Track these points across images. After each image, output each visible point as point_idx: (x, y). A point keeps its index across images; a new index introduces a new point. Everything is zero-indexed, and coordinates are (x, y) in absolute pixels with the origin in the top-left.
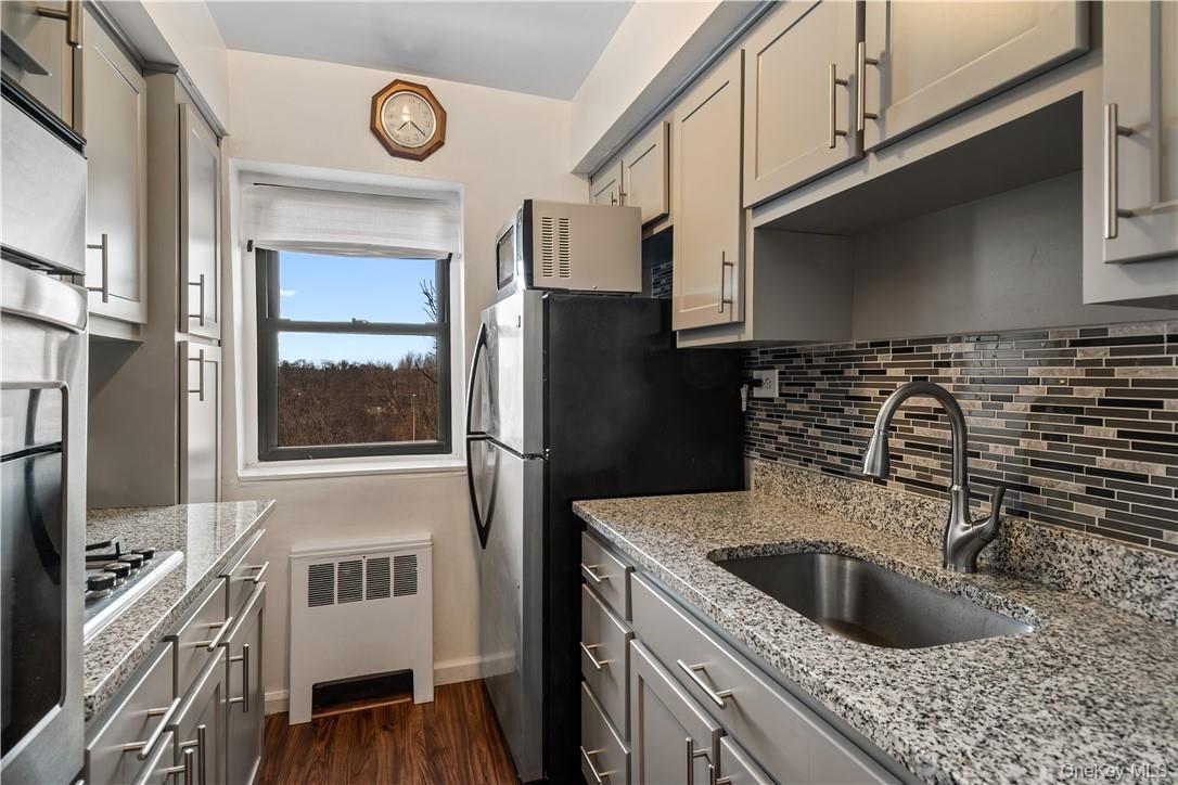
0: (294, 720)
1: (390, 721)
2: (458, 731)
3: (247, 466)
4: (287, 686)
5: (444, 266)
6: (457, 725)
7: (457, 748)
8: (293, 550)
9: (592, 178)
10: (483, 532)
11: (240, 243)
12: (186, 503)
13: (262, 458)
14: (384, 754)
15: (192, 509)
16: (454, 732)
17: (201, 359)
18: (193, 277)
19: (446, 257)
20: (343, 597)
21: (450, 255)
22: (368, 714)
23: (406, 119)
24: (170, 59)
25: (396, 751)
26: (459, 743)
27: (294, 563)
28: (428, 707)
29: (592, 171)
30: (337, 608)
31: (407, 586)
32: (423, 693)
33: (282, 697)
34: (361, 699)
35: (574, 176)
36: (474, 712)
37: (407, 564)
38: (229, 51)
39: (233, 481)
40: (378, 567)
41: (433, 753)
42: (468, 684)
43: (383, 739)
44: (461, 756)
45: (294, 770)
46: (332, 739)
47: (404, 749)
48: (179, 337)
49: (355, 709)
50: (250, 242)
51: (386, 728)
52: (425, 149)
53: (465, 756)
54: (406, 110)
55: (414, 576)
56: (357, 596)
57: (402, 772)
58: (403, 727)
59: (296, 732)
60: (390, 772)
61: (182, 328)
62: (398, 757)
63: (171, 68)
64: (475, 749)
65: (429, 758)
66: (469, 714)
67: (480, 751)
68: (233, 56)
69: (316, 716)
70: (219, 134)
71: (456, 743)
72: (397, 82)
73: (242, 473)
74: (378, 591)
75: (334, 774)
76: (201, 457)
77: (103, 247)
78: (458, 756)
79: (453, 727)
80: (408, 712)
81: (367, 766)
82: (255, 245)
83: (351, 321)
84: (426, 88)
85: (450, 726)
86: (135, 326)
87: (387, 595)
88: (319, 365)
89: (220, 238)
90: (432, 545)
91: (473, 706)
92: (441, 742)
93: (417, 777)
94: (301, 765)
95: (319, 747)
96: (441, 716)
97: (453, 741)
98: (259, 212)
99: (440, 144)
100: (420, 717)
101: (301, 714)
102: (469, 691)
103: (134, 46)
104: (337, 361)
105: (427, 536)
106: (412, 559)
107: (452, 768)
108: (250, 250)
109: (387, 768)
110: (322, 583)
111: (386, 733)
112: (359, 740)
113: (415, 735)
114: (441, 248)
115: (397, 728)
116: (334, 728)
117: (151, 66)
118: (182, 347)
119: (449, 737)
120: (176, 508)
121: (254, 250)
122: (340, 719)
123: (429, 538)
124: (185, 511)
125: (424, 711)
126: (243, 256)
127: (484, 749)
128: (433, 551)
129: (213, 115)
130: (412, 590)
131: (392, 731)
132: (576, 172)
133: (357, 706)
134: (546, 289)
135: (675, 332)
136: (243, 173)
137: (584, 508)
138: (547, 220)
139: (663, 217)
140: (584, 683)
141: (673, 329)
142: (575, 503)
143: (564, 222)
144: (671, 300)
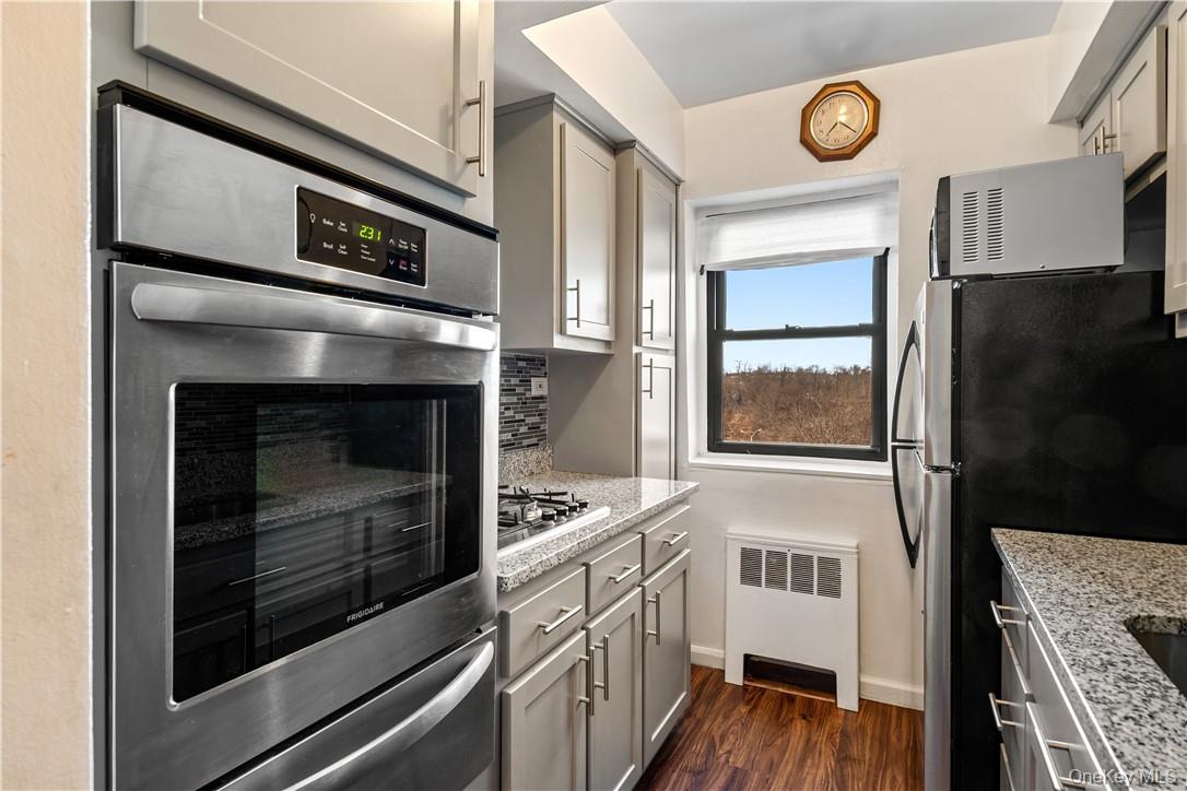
0: (729, 679)
1: (809, 713)
2: (876, 751)
3: (699, 455)
4: (724, 648)
5: (881, 263)
6: (876, 744)
7: (870, 765)
8: (730, 531)
9: (1082, 123)
10: (912, 550)
11: (694, 269)
12: (641, 476)
13: (711, 449)
14: (797, 738)
15: (645, 481)
16: (871, 751)
17: (651, 366)
18: (646, 302)
19: (882, 252)
20: (770, 583)
21: (888, 249)
22: (791, 698)
23: (843, 119)
24: (629, 138)
25: (808, 740)
26: (874, 762)
27: (729, 542)
28: (850, 715)
29: (1081, 110)
30: (763, 593)
31: (831, 588)
32: (847, 699)
33: (722, 656)
34: (789, 683)
35: (1058, 127)
36: (899, 739)
37: (830, 568)
38: (686, 111)
39: (685, 465)
40: (802, 563)
41: (843, 758)
42: (899, 709)
43: (799, 727)
44: (873, 773)
45: (720, 719)
46: (755, 707)
47: (816, 743)
48: (636, 350)
49: (781, 690)
50: (703, 266)
51: (804, 717)
52: (854, 146)
53: (876, 776)
54: (843, 109)
55: (838, 580)
56: (782, 585)
57: (809, 761)
58: (821, 724)
59: (729, 689)
60: (797, 757)
61: (638, 343)
62: (809, 747)
63: (630, 144)
64: (889, 774)
65: (838, 761)
66: (894, 739)
67: (894, 779)
68: (690, 114)
69: (747, 683)
70: (676, 181)
71: (870, 759)
72: (827, 86)
73: (692, 459)
74: (802, 586)
75: (750, 737)
76: (655, 444)
77: (577, 289)
78: (868, 772)
79: (872, 743)
80: (830, 712)
81: (779, 742)
82: (706, 269)
83: (784, 327)
84: (857, 83)
85: (869, 742)
86: (608, 343)
87: (811, 592)
89: (677, 267)
90: (858, 553)
91: (901, 735)
92: (855, 752)
93: (821, 772)
94: (726, 717)
95: (744, 709)
96: (862, 728)
97: (867, 757)
98: (707, 241)
99: (874, 132)
100: (840, 721)
101: (735, 676)
102: (899, 717)
103: (607, 137)
105: (853, 543)
106: (836, 563)
107: (859, 780)
108: (702, 274)
109: (796, 751)
110: (754, 567)
111: (803, 721)
112: (778, 716)
113: (831, 735)
114: (877, 244)
115: (815, 722)
116: (759, 699)
117: (618, 146)
118: (638, 356)
119: (863, 750)
120: (633, 479)
121: (705, 274)
122: (766, 694)
123: (855, 545)
124: (640, 484)
125: (845, 717)
126: (697, 279)
127: (900, 779)
128: (859, 560)
129: (670, 171)
130: (836, 593)
131: (809, 722)
132: (1055, 121)
133: (783, 688)
134: (955, 279)
135: (1172, 316)
136: (698, 210)
137: (1001, 537)
138: (970, 197)
139: (1160, 158)
140: (1002, 745)
141: (1166, 312)
142: (994, 530)
143: (995, 195)
144: (1163, 273)
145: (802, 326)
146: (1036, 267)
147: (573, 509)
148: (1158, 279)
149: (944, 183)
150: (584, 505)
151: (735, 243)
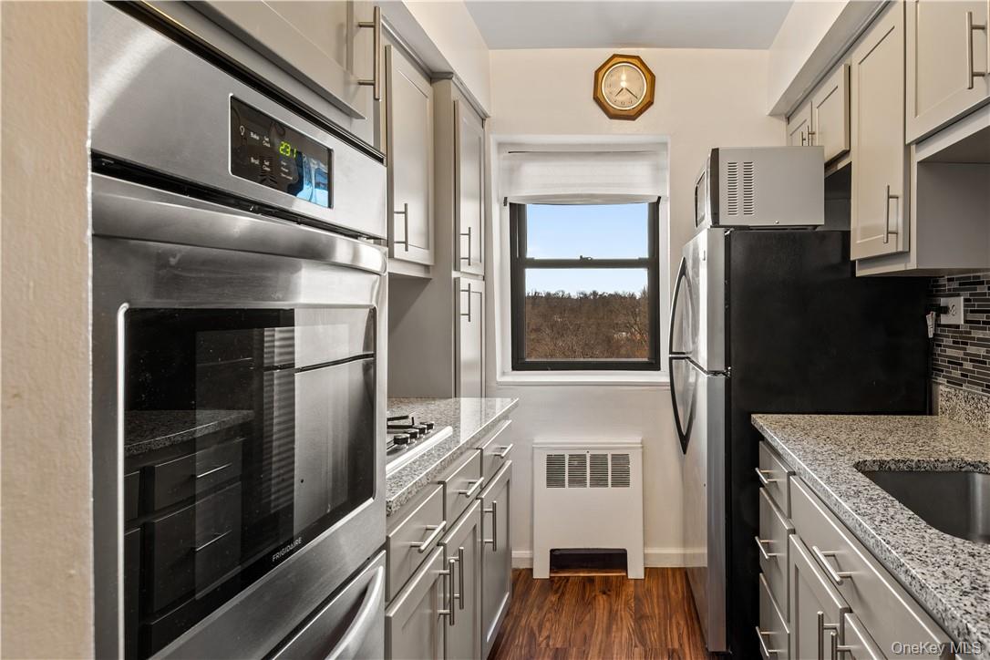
0: (536, 576)
1: (608, 588)
2: (662, 605)
3: (504, 374)
4: (532, 548)
5: (654, 208)
6: (661, 600)
7: (660, 618)
8: (536, 441)
9: (788, 119)
10: (684, 440)
11: (498, 200)
12: (460, 397)
13: (515, 368)
14: (601, 611)
15: (463, 400)
16: (658, 606)
17: (469, 291)
18: (464, 230)
19: (655, 200)
20: (572, 482)
21: (659, 198)
22: (591, 580)
23: (624, 84)
24: (447, 69)
25: (610, 612)
26: (662, 614)
27: (536, 451)
28: (639, 582)
29: (788, 112)
30: (568, 491)
31: (622, 480)
32: (635, 571)
33: (528, 556)
34: (586, 567)
35: (773, 119)
36: (677, 593)
37: (621, 461)
38: (491, 51)
39: (494, 384)
40: (599, 461)
41: (639, 618)
42: (673, 570)
43: (601, 600)
44: (662, 623)
45: (535, 611)
46: (563, 594)
47: (617, 611)
48: (454, 274)
49: (582, 575)
50: (506, 198)
51: (604, 593)
52: (636, 110)
53: (666, 625)
54: (624, 77)
55: (628, 471)
56: (582, 482)
57: (614, 627)
58: (618, 595)
59: (538, 584)
60: (604, 626)
61: (457, 268)
62: (612, 616)
63: (448, 75)
64: (674, 621)
65: (636, 621)
66: (673, 593)
67: (678, 623)
68: (494, 55)
69: (553, 575)
70: (483, 117)
71: (659, 614)
72: (614, 56)
73: (499, 378)
74: (599, 481)
75: (563, 619)
76: (470, 365)
77: (405, 213)
78: (659, 624)
79: (658, 602)
80: (623, 584)
81: (588, 618)
82: (509, 201)
83: (579, 258)
84: (638, 58)
85: (655, 600)
86: (426, 267)
87: (606, 485)
88: (574, 295)
89: (484, 197)
90: (642, 447)
91: (677, 588)
92: (647, 611)
93: (625, 633)
94: (540, 608)
95: (554, 598)
96: (649, 590)
97: (657, 612)
98: (511, 174)
99: (650, 103)
100: (632, 589)
101: (542, 571)
102: (674, 576)
103: (425, 64)
104: (588, 291)
105: (638, 439)
106: (625, 458)
107: (653, 632)
108: (505, 205)
109: (603, 622)
110: (556, 471)
111: (604, 596)
112: (583, 598)
113: (627, 603)
114: (651, 192)
115: (613, 594)
116: (565, 586)
117: (435, 76)
118: (457, 281)
119: (654, 608)
120: (453, 400)
121: (508, 205)
122: (570, 581)
123: (640, 441)
124: (459, 402)
125: (636, 585)
126: (501, 210)
127: (682, 623)
128: (643, 453)
129: (478, 105)
130: (626, 483)
131: (609, 595)
132: (773, 114)
133: (583, 572)
134: (727, 227)
135: (854, 262)
136: (500, 145)
137: (760, 420)
138: (732, 165)
139: (845, 153)
140: (761, 574)
141: (852, 259)
142: (753, 416)
143: (748, 165)
144: (850, 231)
145: (595, 258)
146: (773, 223)
147: (422, 431)
148: (846, 236)
149: (715, 152)
150: (430, 426)
151: (534, 179)
